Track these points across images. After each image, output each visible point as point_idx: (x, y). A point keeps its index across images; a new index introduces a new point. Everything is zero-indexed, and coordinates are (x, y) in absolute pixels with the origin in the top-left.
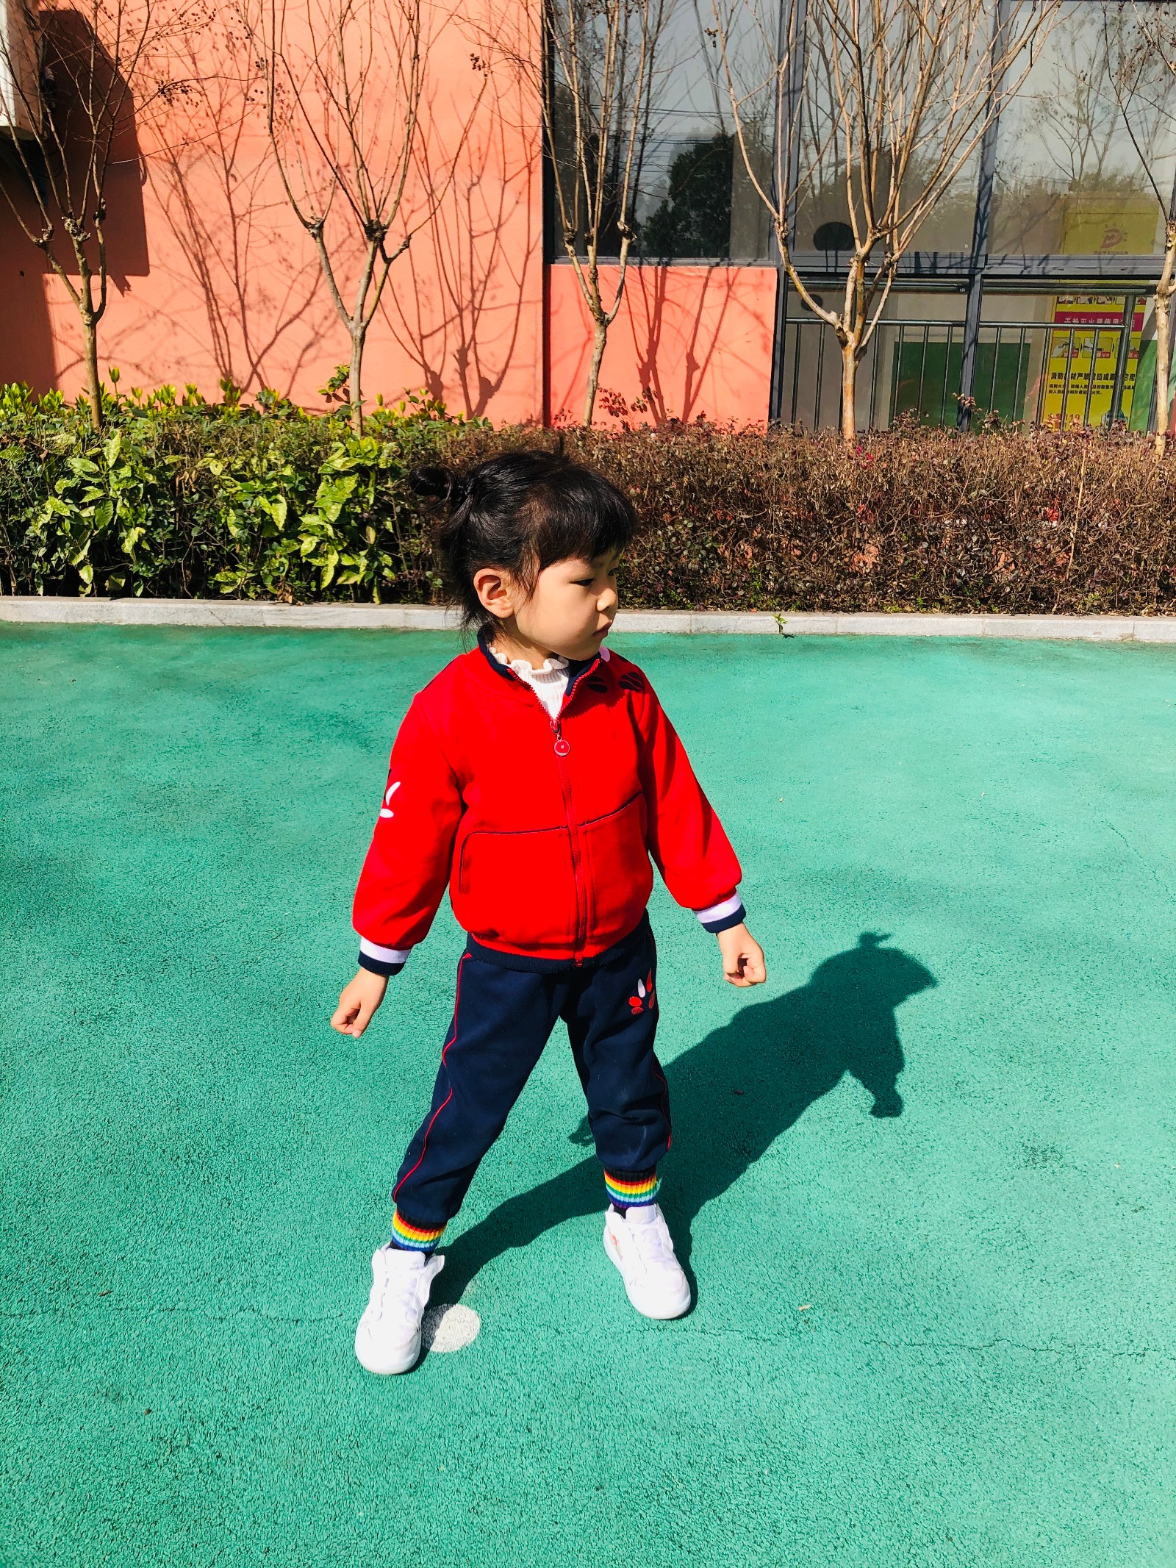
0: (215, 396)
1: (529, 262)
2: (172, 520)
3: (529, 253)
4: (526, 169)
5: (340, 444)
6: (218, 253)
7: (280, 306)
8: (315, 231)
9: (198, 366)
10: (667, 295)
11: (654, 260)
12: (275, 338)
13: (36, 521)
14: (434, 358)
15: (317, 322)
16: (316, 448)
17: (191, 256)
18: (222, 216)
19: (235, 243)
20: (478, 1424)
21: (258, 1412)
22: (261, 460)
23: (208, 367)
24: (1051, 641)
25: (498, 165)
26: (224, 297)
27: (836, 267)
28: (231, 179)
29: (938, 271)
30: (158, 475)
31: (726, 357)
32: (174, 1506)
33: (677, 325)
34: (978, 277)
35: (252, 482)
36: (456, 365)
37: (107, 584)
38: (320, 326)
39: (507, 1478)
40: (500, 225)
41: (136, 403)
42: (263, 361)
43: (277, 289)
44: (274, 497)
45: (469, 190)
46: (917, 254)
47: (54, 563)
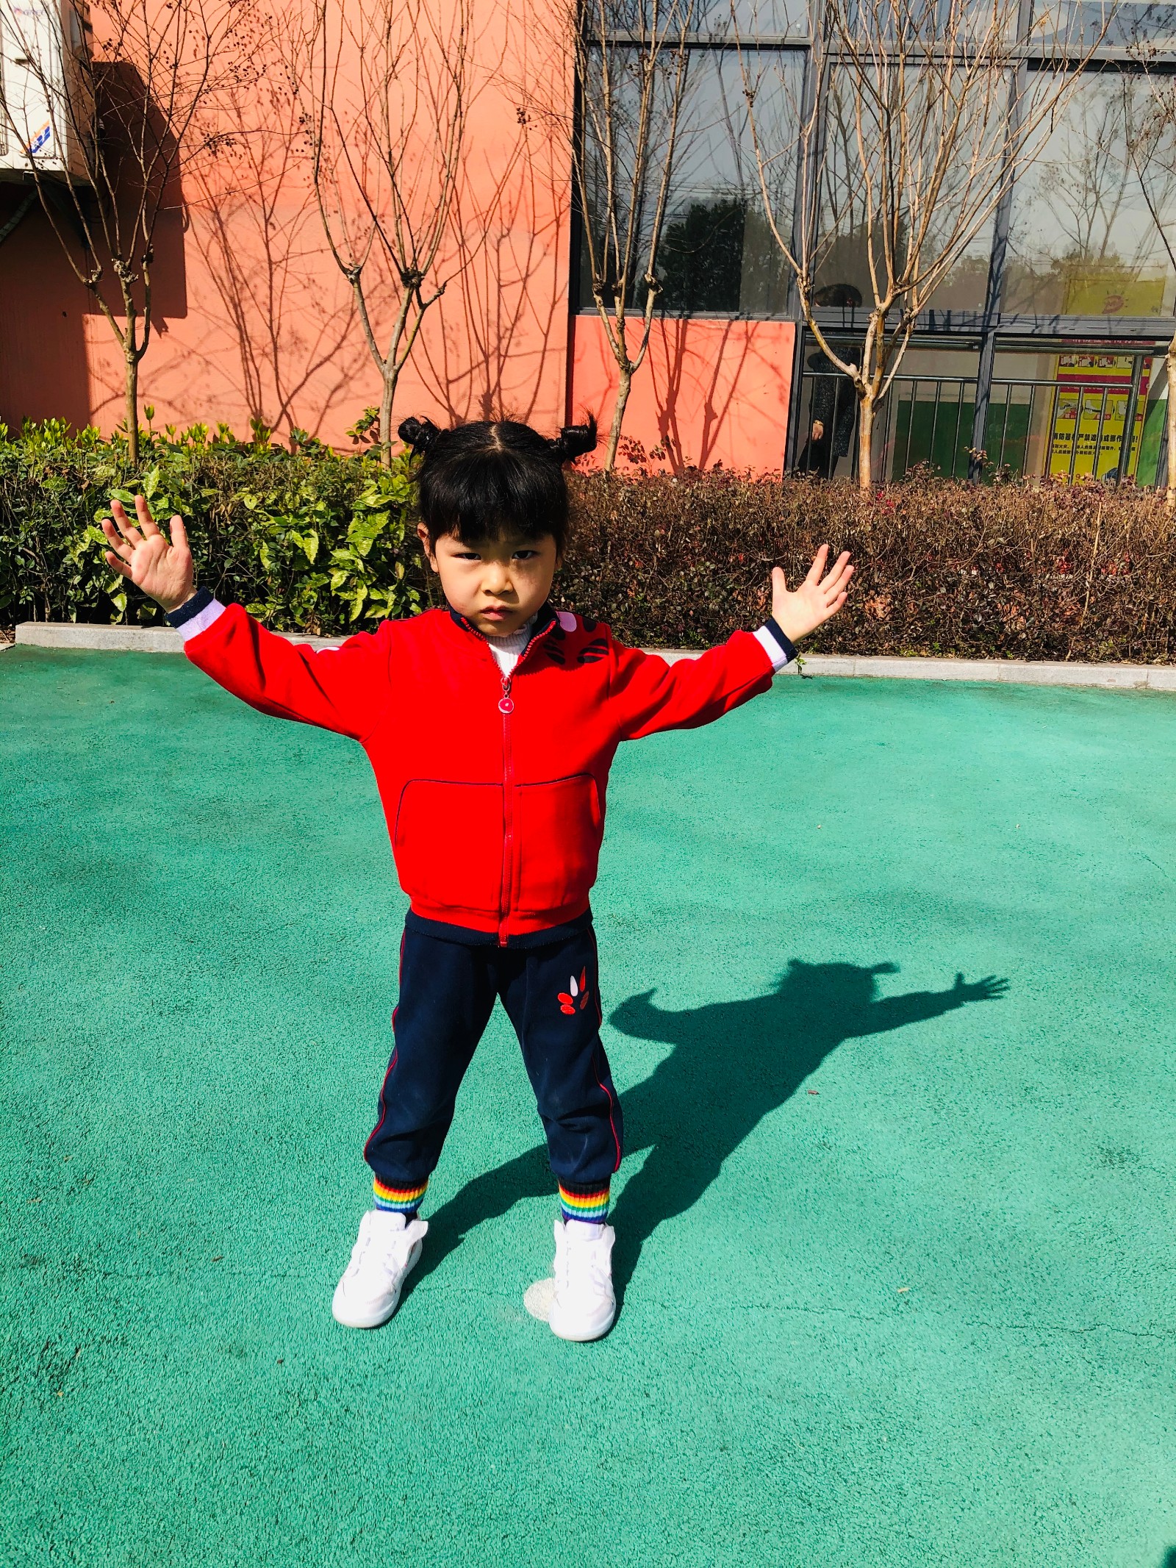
0: (244, 434)
1: (554, 313)
2: (205, 552)
3: (555, 303)
4: (555, 223)
5: (373, 482)
6: (253, 296)
7: (311, 348)
8: (353, 277)
9: (229, 405)
10: (687, 347)
11: (676, 313)
12: (306, 380)
13: (74, 549)
14: (458, 402)
15: (346, 364)
16: (349, 486)
17: (227, 299)
18: (259, 261)
19: (271, 287)
20: (595, 1389)
21: (381, 1371)
22: (294, 494)
23: (239, 406)
24: (1065, 687)
25: (527, 217)
26: (258, 339)
27: (853, 322)
28: (269, 227)
29: (952, 329)
30: (194, 507)
31: (744, 408)
32: (309, 1454)
33: (696, 376)
34: (991, 335)
35: (285, 517)
36: (480, 409)
37: (138, 613)
38: (349, 368)
39: (632, 1438)
40: (527, 276)
41: (169, 440)
42: (293, 401)
43: (309, 332)
44: (306, 532)
45: (499, 241)
46: (932, 312)
47: (88, 591)
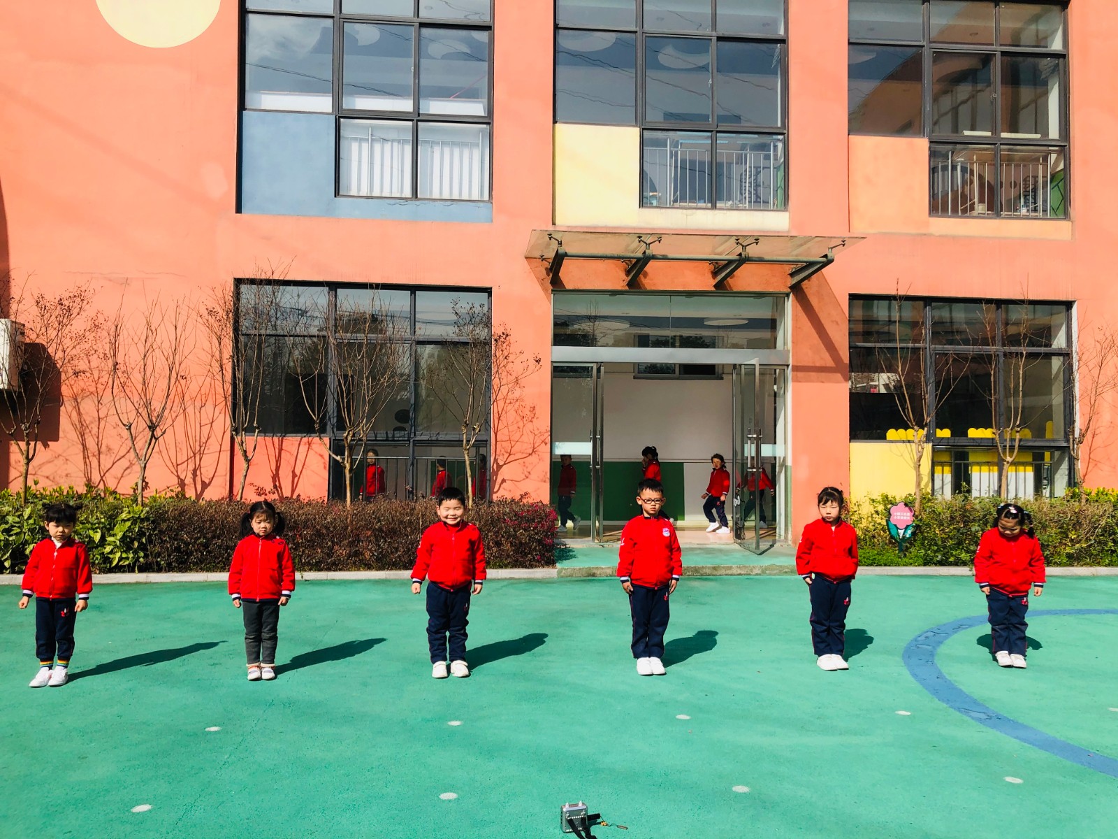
0: (82, 489)
1: (225, 436)
3: (225, 432)
4: (225, 401)
6: (90, 432)
7: (116, 452)
8: (128, 428)
9: (76, 477)
10: (284, 448)
11: (279, 435)
12: (113, 465)
14: (182, 473)
15: (131, 459)
16: (117, 510)
17: (78, 433)
18: (94, 418)
19: (99, 428)
23: (81, 477)
25: (213, 399)
26: (91, 449)
28: (99, 404)
29: (395, 439)
31: (308, 473)
33: (288, 459)
34: (411, 441)
36: (192, 476)
38: (129, 463)
40: (213, 422)
41: (44, 494)
42: (107, 475)
43: (115, 444)
44: (96, 530)
45: (201, 408)
